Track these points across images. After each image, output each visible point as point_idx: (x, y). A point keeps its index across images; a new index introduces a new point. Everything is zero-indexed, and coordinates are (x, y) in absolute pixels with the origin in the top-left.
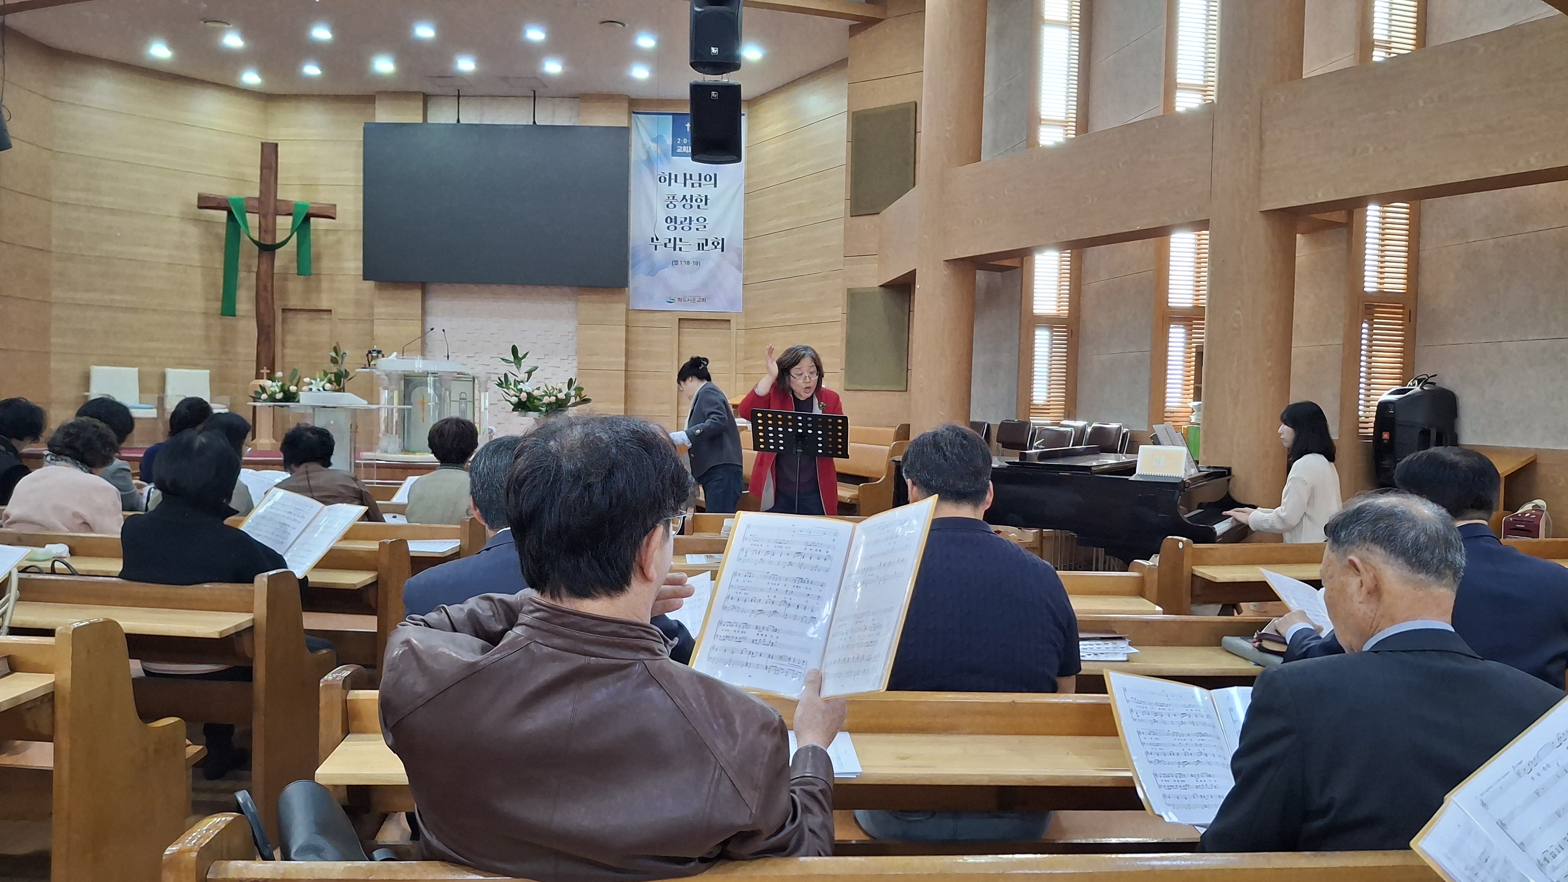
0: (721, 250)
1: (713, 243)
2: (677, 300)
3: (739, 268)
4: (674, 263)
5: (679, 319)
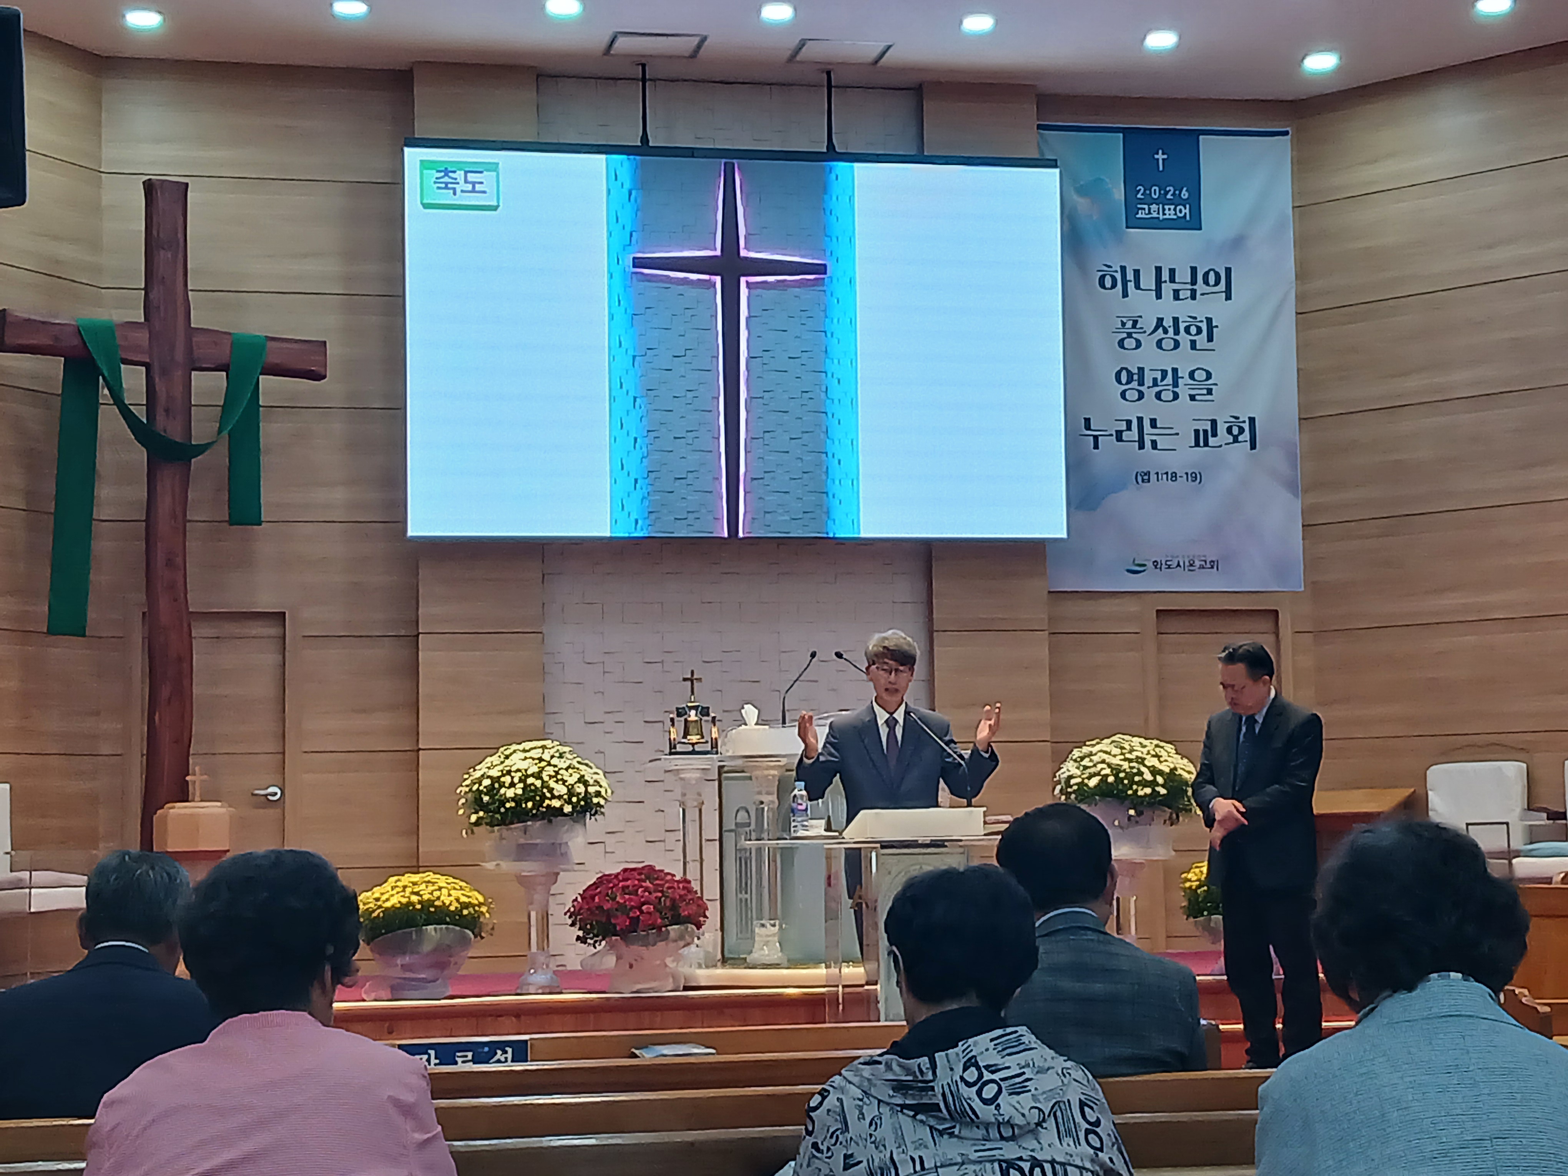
0: (1248, 444)
1: (1229, 430)
2: (1150, 565)
3: (1291, 486)
4: (1139, 478)
5: (1158, 612)
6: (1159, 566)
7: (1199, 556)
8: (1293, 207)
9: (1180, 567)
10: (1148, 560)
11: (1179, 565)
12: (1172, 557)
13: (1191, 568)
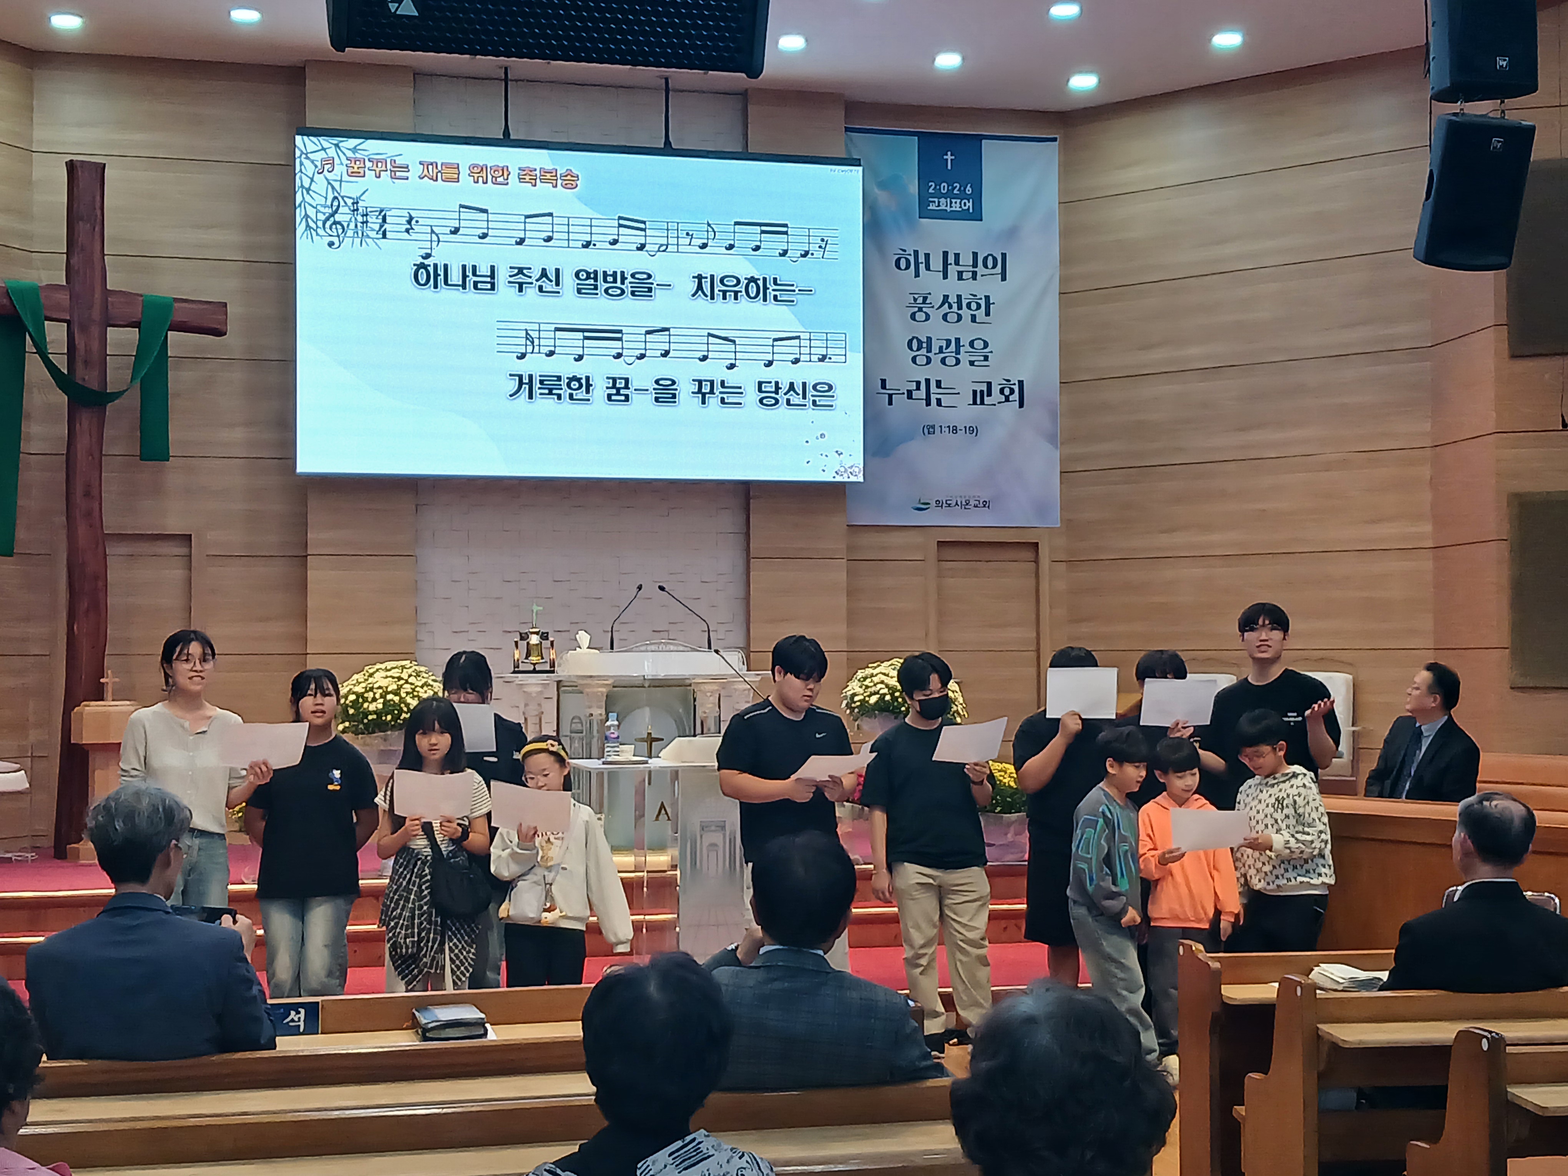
0: (1017, 403)
1: (1002, 391)
2: (933, 504)
3: (1052, 439)
4: (926, 431)
5: (938, 542)
6: (940, 505)
7: (974, 497)
8: (1059, 203)
9: (958, 506)
10: (932, 500)
11: (957, 504)
12: (952, 497)
13: (967, 507)
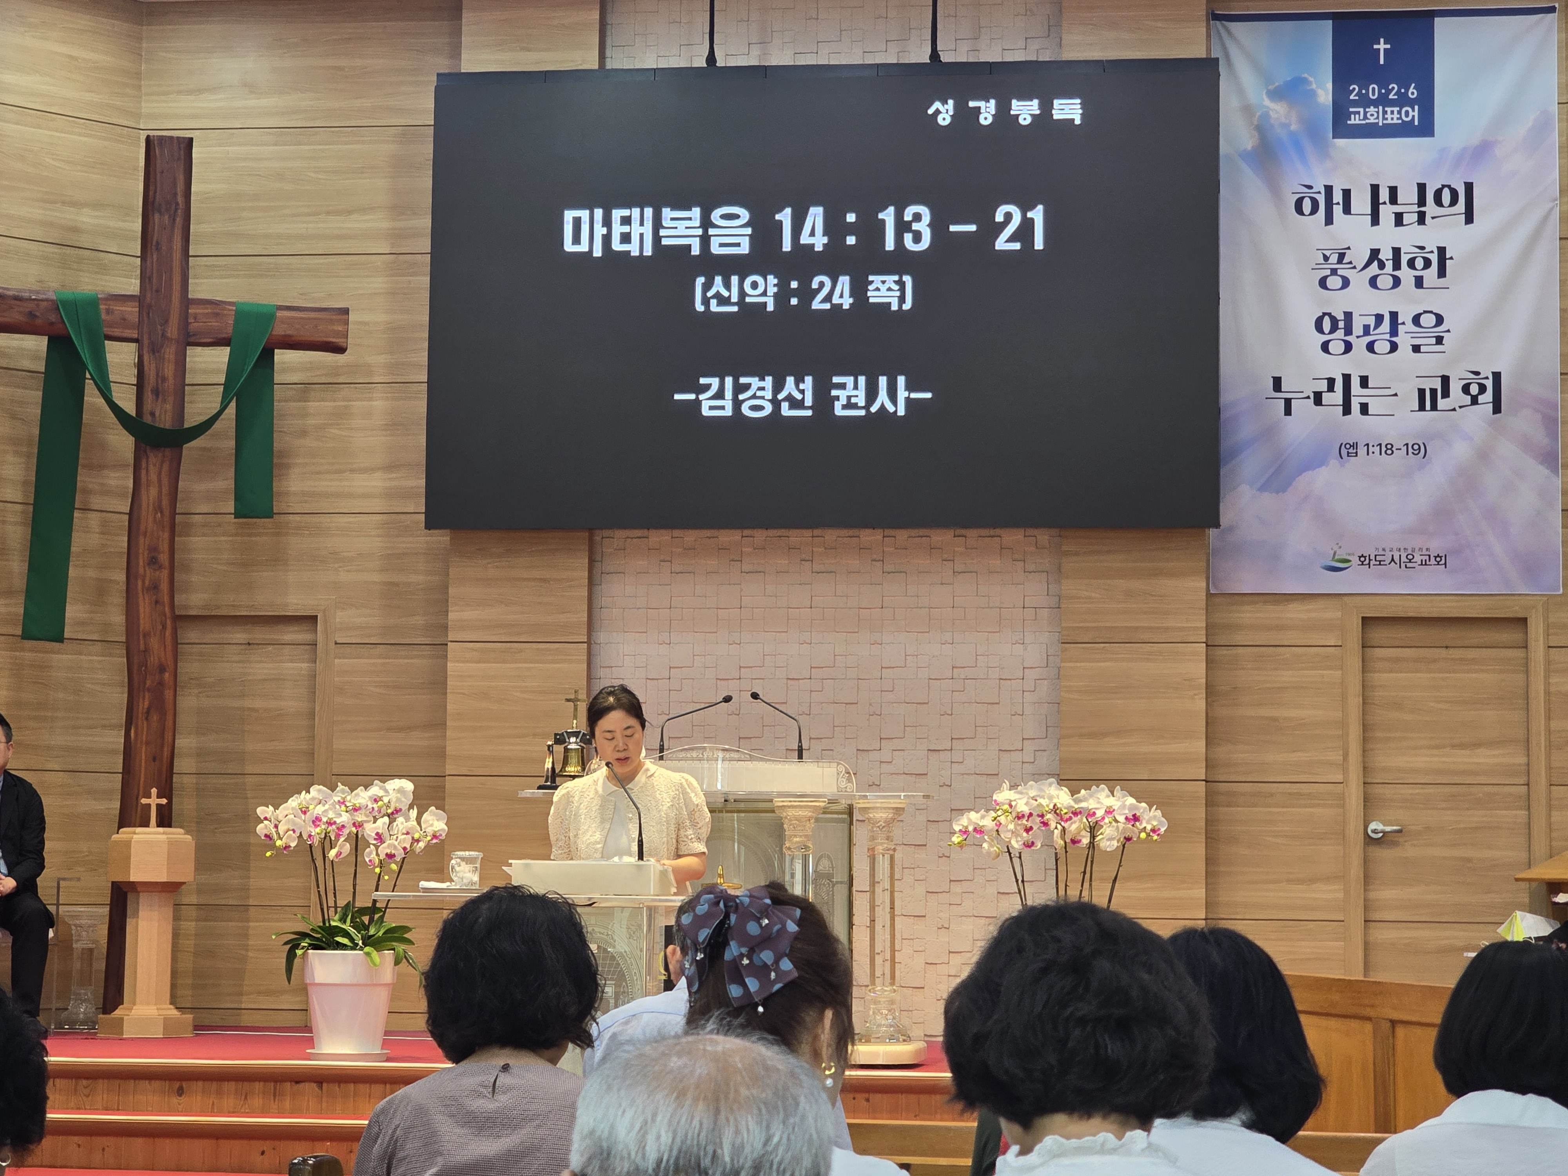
0: (1490, 406)
1: (1466, 389)
2: (1355, 560)
3: (1547, 460)
4: (1344, 452)
5: (1363, 618)
6: (1367, 562)
7: (1421, 549)
8: (1556, 105)
9: (1396, 564)
10: (1353, 554)
11: (1393, 560)
12: (1384, 550)
13: (1409, 565)
